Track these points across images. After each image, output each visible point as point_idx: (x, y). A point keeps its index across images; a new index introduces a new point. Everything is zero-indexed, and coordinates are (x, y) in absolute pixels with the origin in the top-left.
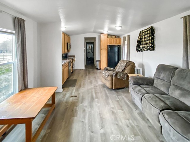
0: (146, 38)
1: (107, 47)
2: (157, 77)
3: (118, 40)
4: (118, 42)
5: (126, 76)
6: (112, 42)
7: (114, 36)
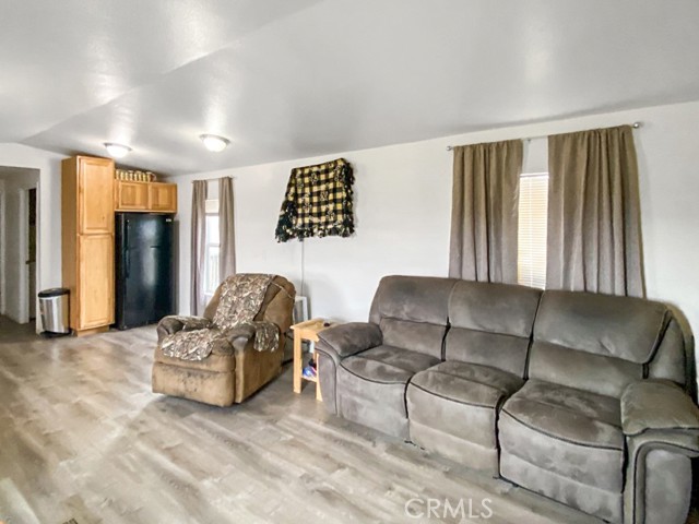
0: (318, 193)
1: (112, 218)
2: (390, 315)
3: (163, 193)
4: (163, 201)
5: (277, 336)
6: (138, 201)
7: (144, 171)
